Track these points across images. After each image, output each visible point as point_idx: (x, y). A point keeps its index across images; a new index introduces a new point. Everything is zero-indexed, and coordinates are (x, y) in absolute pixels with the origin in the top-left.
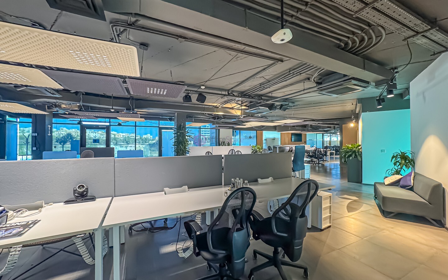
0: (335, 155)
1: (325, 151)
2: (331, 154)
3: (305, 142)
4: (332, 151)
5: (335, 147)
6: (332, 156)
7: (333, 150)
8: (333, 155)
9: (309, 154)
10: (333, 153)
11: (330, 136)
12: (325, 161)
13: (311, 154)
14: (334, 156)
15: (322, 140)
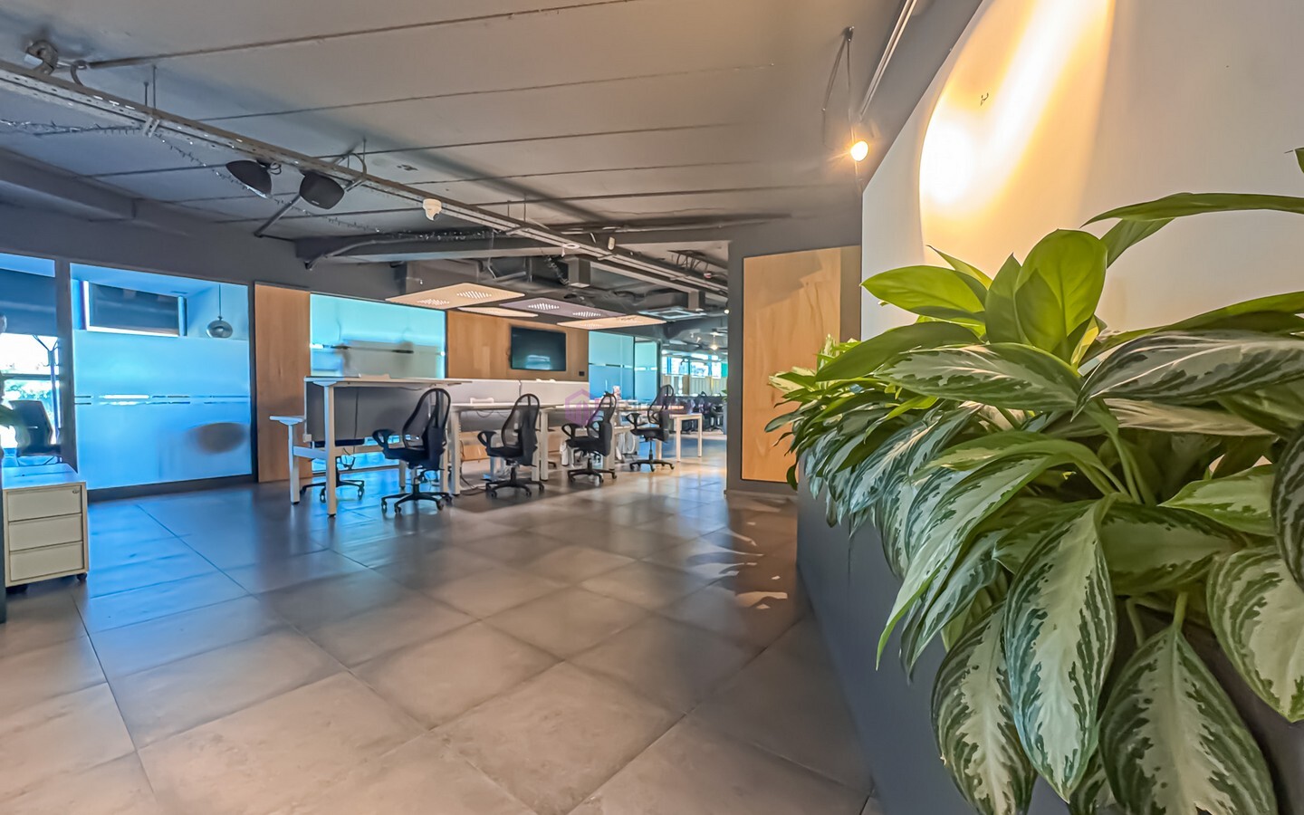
0: (704, 429)
1: (660, 413)
2: (688, 427)
3: (582, 374)
4: (691, 416)
5: (702, 400)
6: (692, 436)
7: (696, 410)
8: (695, 429)
9: (573, 432)
10: (697, 421)
11: (690, 359)
12: (656, 462)
13: (581, 432)
14: (700, 435)
15: (656, 369)
